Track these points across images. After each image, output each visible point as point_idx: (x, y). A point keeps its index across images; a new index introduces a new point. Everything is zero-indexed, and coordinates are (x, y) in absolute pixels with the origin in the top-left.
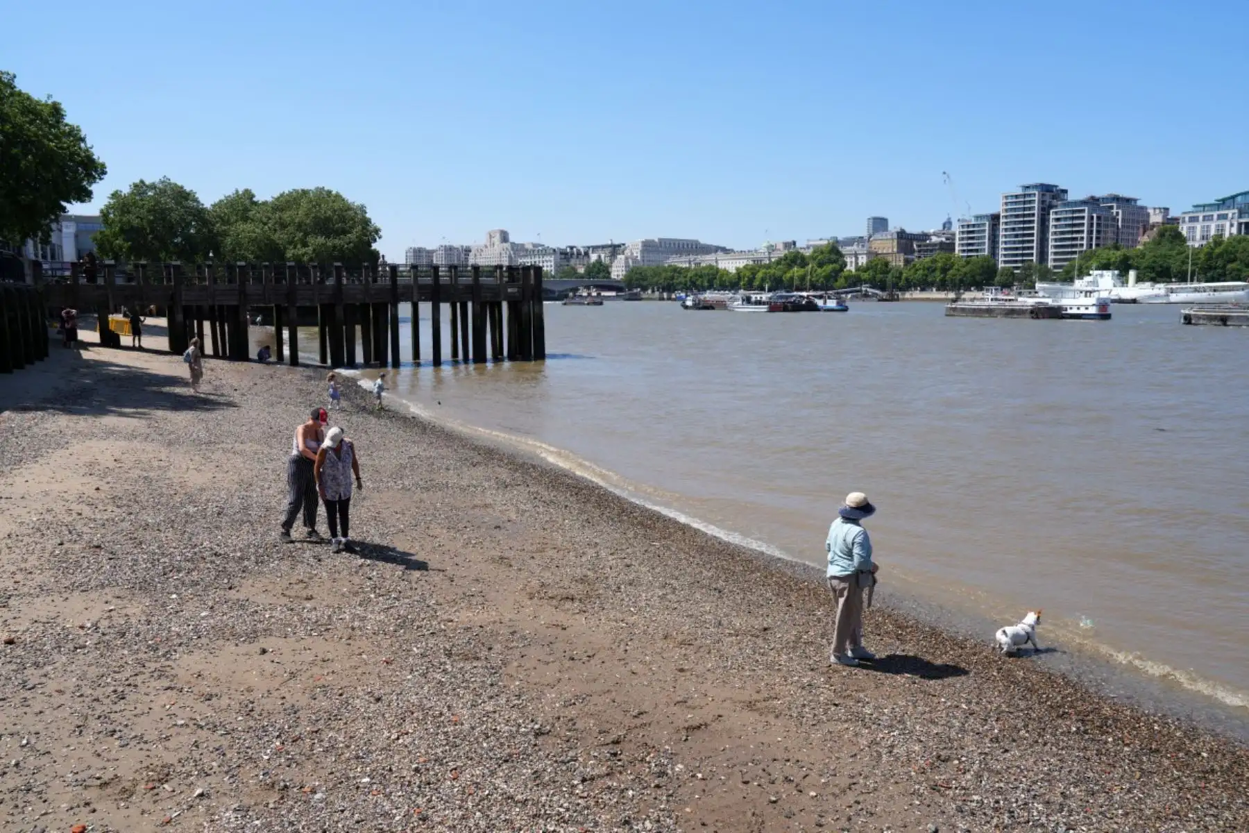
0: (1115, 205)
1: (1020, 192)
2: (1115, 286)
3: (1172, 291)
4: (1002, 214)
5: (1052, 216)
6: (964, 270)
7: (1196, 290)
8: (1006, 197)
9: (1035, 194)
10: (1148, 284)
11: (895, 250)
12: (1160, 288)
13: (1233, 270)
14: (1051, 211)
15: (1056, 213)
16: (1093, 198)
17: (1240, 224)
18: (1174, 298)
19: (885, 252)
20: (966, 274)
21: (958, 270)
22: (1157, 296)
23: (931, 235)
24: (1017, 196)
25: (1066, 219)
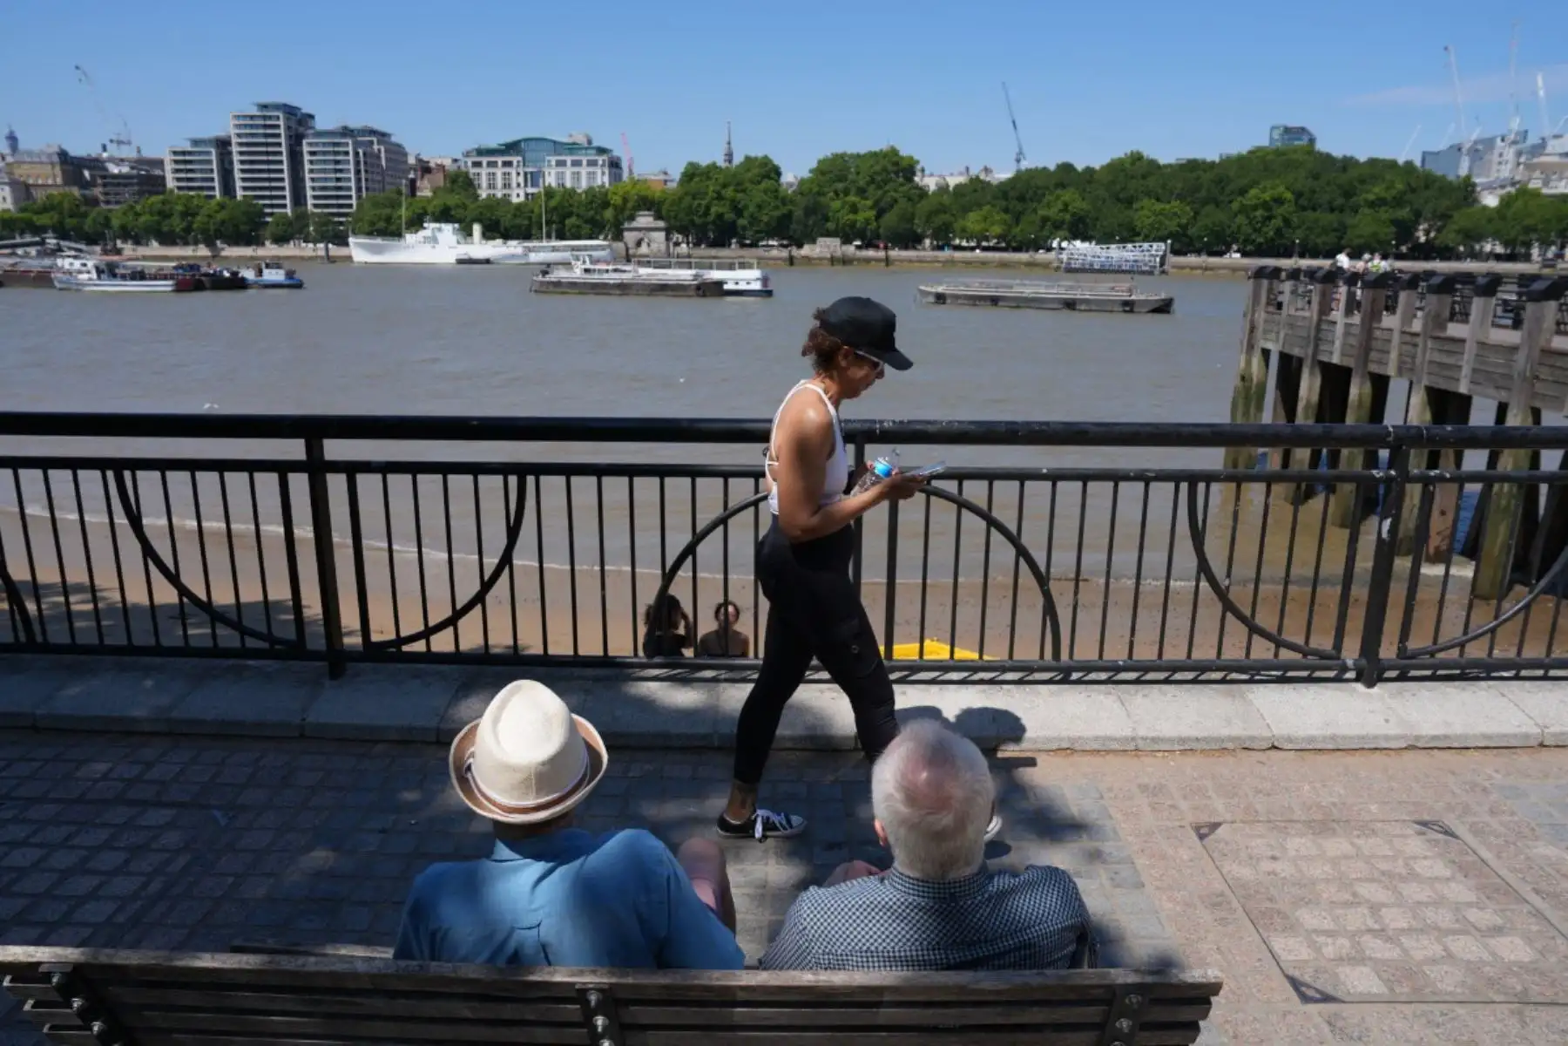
0: (375, 139)
1: (255, 111)
2: (458, 243)
3: (530, 250)
4: (234, 140)
5: (306, 149)
6: (219, 217)
7: (554, 249)
8: (237, 117)
9: (278, 118)
10: (499, 241)
11: (59, 180)
12: (514, 247)
13: (573, 226)
14: (304, 142)
15: (310, 144)
16: (345, 128)
17: (526, 174)
18: (534, 257)
19: (40, 182)
20: (223, 222)
21: (210, 216)
22: (513, 256)
23: (105, 162)
24: (252, 117)
25: (324, 153)
